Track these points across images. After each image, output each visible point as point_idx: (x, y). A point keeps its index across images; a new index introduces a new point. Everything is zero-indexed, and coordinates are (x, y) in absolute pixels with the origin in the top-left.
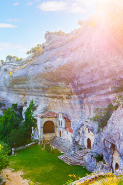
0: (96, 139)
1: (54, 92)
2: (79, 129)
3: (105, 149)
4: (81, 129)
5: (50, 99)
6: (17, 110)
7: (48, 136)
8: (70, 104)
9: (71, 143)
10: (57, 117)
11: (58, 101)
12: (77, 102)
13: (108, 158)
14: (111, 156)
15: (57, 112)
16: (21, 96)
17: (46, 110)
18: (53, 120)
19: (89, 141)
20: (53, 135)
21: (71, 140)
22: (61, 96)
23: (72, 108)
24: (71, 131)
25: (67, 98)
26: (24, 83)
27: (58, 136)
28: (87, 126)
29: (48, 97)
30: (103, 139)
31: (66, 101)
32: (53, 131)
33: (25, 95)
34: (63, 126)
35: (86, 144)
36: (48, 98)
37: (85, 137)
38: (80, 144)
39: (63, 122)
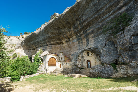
2: (79, 56)
12: (75, 40)
16: (31, 51)
19: (88, 61)
20: (55, 67)
22: (62, 41)
23: (70, 47)
31: (65, 45)
33: (34, 49)
34: (63, 60)
36: (52, 46)
37: (84, 60)
38: (79, 66)
39: (63, 57)
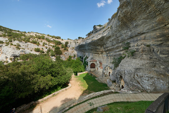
0: (113, 72)
1: (95, 51)
3: (117, 78)
4: (106, 67)
5: (94, 54)
6: (81, 58)
7: (92, 70)
8: (102, 56)
9: (102, 73)
10: (96, 62)
11: (97, 55)
12: (105, 55)
13: (118, 82)
14: (120, 81)
15: (96, 60)
16: (83, 53)
17: (92, 59)
18: (95, 63)
19: (109, 73)
20: (94, 69)
21: (102, 72)
22: (98, 53)
23: (103, 58)
24: (102, 68)
25: (101, 54)
26: (84, 47)
27: (97, 70)
28: (109, 67)
29: (93, 53)
30: (116, 73)
31: (101, 55)
32: (94, 68)
33: (84, 52)
34: (99, 66)
35: (108, 74)
38: (106, 74)
39: (99, 64)
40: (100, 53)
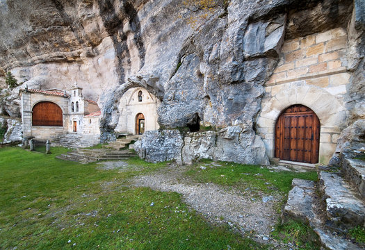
2: (117, 101)
5: (52, 66)
7: (44, 133)
8: (96, 66)
10: (67, 98)
11: (71, 68)
12: (111, 53)
22: (75, 52)
23: (99, 75)
25: (90, 56)
27: (71, 130)
32: (59, 123)
36: (49, 66)
37: (130, 113)
38: (117, 130)
39: (82, 103)
40: (83, 51)
